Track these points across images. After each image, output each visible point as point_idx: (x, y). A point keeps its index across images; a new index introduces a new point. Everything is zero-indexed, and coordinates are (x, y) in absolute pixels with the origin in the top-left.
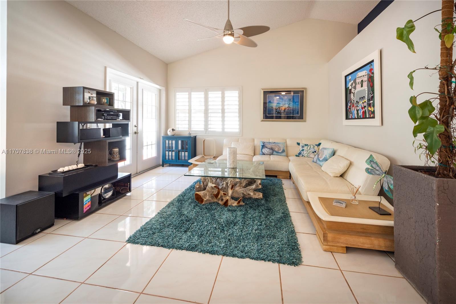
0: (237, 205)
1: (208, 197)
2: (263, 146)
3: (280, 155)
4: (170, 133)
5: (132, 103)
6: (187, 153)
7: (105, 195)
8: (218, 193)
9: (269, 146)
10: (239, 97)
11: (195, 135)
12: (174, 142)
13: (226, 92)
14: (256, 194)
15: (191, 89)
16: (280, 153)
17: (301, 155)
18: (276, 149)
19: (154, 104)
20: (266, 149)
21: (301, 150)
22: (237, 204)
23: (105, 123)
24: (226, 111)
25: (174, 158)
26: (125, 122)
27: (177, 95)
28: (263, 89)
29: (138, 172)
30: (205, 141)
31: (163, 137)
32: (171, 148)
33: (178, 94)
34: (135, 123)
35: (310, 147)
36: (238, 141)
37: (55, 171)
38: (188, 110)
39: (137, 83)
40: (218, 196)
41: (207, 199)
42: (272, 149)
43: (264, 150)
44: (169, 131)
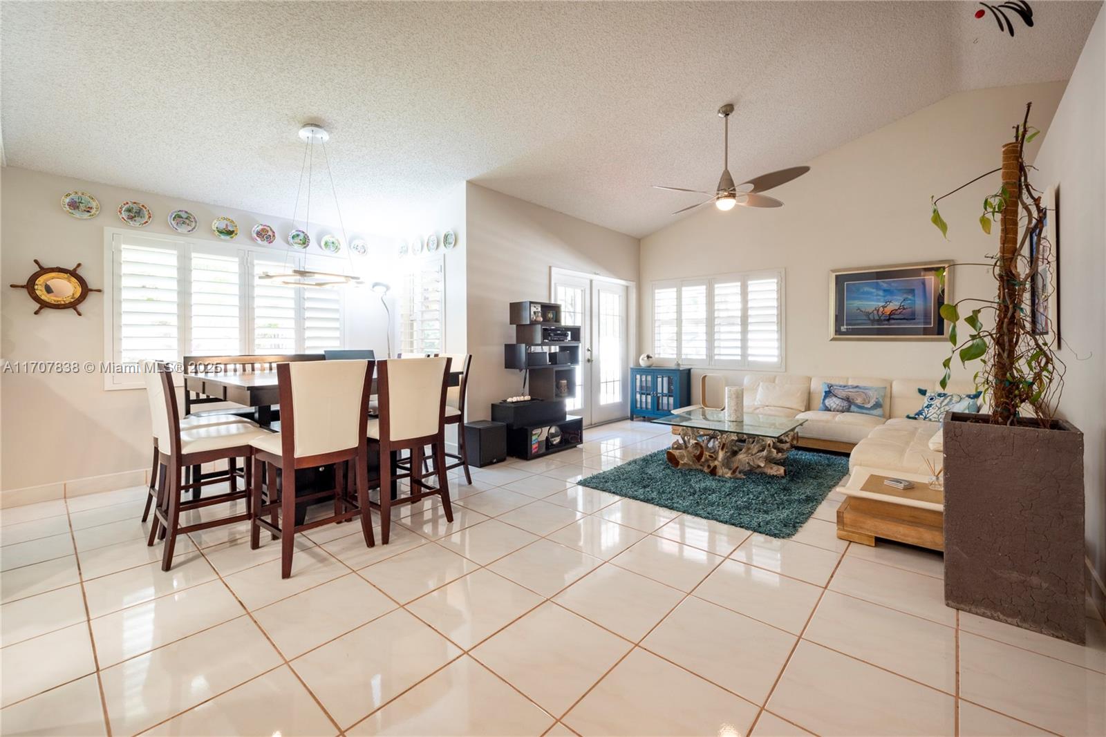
0: (731, 476)
1: (686, 459)
2: (828, 394)
3: (866, 414)
4: (643, 362)
5: (583, 314)
6: (671, 400)
7: (553, 439)
8: (701, 455)
9: (843, 393)
10: (779, 291)
11: (689, 367)
12: (649, 378)
13: (749, 282)
14: (774, 468)
15: (680, 282)
16: (867, 409)
17: (921, 416)
18: (859, 401)
19: (617, 312)
20: (834, 399)
21: (925, 405)
22: (732, 474)
23: (550, 345)
24: (750, 320)
25: (649, 406)
26: (574, 344)
27: (656, 295)
28: (833, 271)
29: (593, 423)
30: (706, 378)
31: (631, 369)
32: (645, 389)
33: (658, 293)
34: (588, 346)
35: (951, 400)
36: (774, 382)
37: (505, 401)
38: (675, 321)
39: (591, 281)
40: (701, 459)
41: (685, 461)
42: (847, 399)
43: (827, 402)
44: (643, 359)
